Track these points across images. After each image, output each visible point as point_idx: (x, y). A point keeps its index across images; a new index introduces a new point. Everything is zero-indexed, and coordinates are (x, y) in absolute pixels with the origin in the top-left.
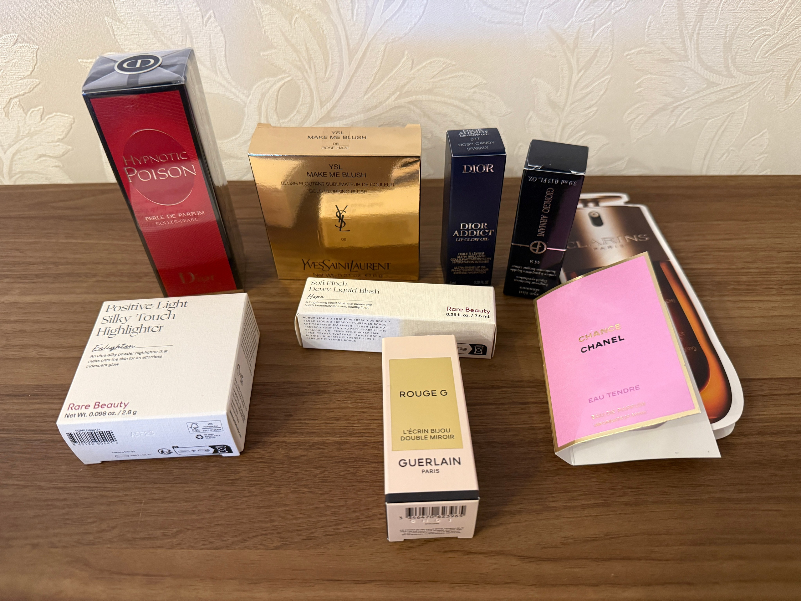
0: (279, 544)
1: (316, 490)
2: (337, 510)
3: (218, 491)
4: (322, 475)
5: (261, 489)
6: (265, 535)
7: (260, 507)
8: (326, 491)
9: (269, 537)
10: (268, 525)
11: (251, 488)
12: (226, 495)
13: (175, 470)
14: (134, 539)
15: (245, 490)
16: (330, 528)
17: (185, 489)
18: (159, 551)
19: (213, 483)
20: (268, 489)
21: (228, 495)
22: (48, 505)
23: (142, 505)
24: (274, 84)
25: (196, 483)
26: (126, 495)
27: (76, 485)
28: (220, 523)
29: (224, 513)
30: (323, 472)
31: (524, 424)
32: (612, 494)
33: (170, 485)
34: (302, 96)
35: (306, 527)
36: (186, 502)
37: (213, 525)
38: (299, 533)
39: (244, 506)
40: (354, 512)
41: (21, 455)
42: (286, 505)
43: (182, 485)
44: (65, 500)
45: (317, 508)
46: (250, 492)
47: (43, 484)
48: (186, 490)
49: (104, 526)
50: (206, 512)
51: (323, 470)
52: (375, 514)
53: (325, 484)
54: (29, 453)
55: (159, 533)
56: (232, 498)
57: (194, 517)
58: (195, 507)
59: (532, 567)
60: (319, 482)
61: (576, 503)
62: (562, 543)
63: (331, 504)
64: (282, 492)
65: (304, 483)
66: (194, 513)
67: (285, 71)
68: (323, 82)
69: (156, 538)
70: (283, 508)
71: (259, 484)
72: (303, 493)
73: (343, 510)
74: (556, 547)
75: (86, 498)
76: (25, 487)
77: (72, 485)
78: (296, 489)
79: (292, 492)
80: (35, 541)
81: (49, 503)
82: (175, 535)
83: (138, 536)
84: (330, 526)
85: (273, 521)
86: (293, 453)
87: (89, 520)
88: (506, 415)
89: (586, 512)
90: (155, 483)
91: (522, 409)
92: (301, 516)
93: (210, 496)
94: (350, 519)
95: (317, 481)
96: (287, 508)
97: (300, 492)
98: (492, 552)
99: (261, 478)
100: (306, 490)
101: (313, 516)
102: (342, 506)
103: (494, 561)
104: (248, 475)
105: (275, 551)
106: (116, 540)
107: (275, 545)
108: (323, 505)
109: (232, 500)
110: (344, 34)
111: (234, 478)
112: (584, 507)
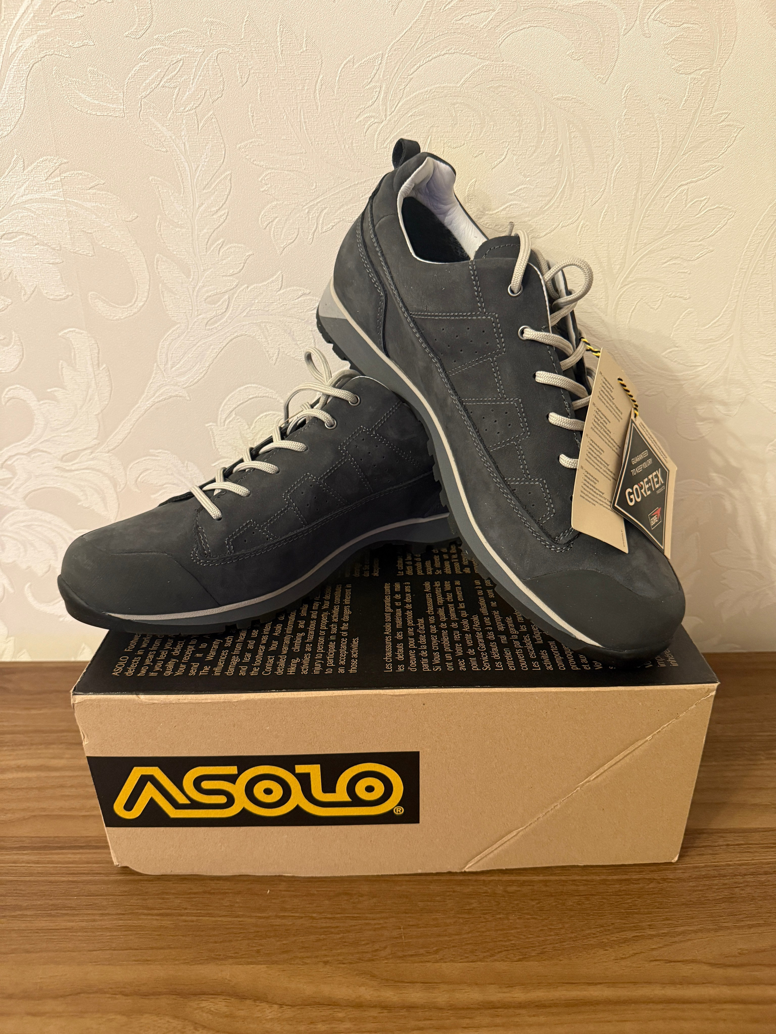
0: (521, 957)
1: (537, 917)
2: (558, 931)
5: (493, 916)
6: (508, 950)
7: (498, 930)
8: (545, 918)
9: (511, 952)
10: (507, 943)
11: (485, 916)
12: (466, 921)
13: (419, 903)
14: (405, 956)
15: (481, 917)
16: (557, 945)
18: (428, 965)
19: (453, 912)
20: (498, 916)
21: (469, 921)
22: (326, 932)
23: (402, 930)
25: (439, 912)
26: (386, 923)
27: (342, 915)
28: (468, 942)
29: (470, 935)
30: (537, 904)
32: (770, 916)
33: (419, 914)
35: (537, 944)
36: (437, 927)
37: (463, 944)
38: (534, 948)
39: (484, 930)
40: (572, 932)
41: (287, 892)
42: (516, 928)
43: (429, 914)
44: (337, 927)
45: (542, 930)
46: (485, 919)
47: (314, 915)
48: (433, 918)
49: (377, 946)
50: (455, 935)
51: (538, 901)
52: (589, 934)
53: (542, 912)
54: (293, 891)
55: (422, 951)
56: (472, 923)
57: (446, 938)
58: (445, 930)
59: (720, 972)
60: (537, 911)
61: (742, 924)
62: (740, 954)
63: (553, 927)
64: (510, 918)
65: (526, 911)
66: (445, 936)
69: (422, 955)
70: (515, 931)
71: (489, 913)
72: (528, 919)
73: (563, 931)
74: (735, 956)
75: (354, 926)
76: (302, 918)
77: (339, 916)
78: (521, 916)
79: (518, 918)
80: (325, 959)
81: (326, 930)
82: (436, 952)
83: (406, 954)
84: (557, 943)
85: (511, 940)
86: (510, 889)
87: (363, 943)
89: (752, 930)
90: (406, 913)
92: (532, 936)
93: (455, 922)
94: (571, 938)
96: (519, 931)
97: (525, 918)
98: (687, 961)
99: (490, 908)
100: (529, 916)
101: (540, 936)
102: (561, 928)
103: (690, 967)
104: (479, 906)
105: (519, 963)
106: (390, 956)
107: (517, 958)
108: (546, 928)
109: (472, 925)
112: (750, 927)
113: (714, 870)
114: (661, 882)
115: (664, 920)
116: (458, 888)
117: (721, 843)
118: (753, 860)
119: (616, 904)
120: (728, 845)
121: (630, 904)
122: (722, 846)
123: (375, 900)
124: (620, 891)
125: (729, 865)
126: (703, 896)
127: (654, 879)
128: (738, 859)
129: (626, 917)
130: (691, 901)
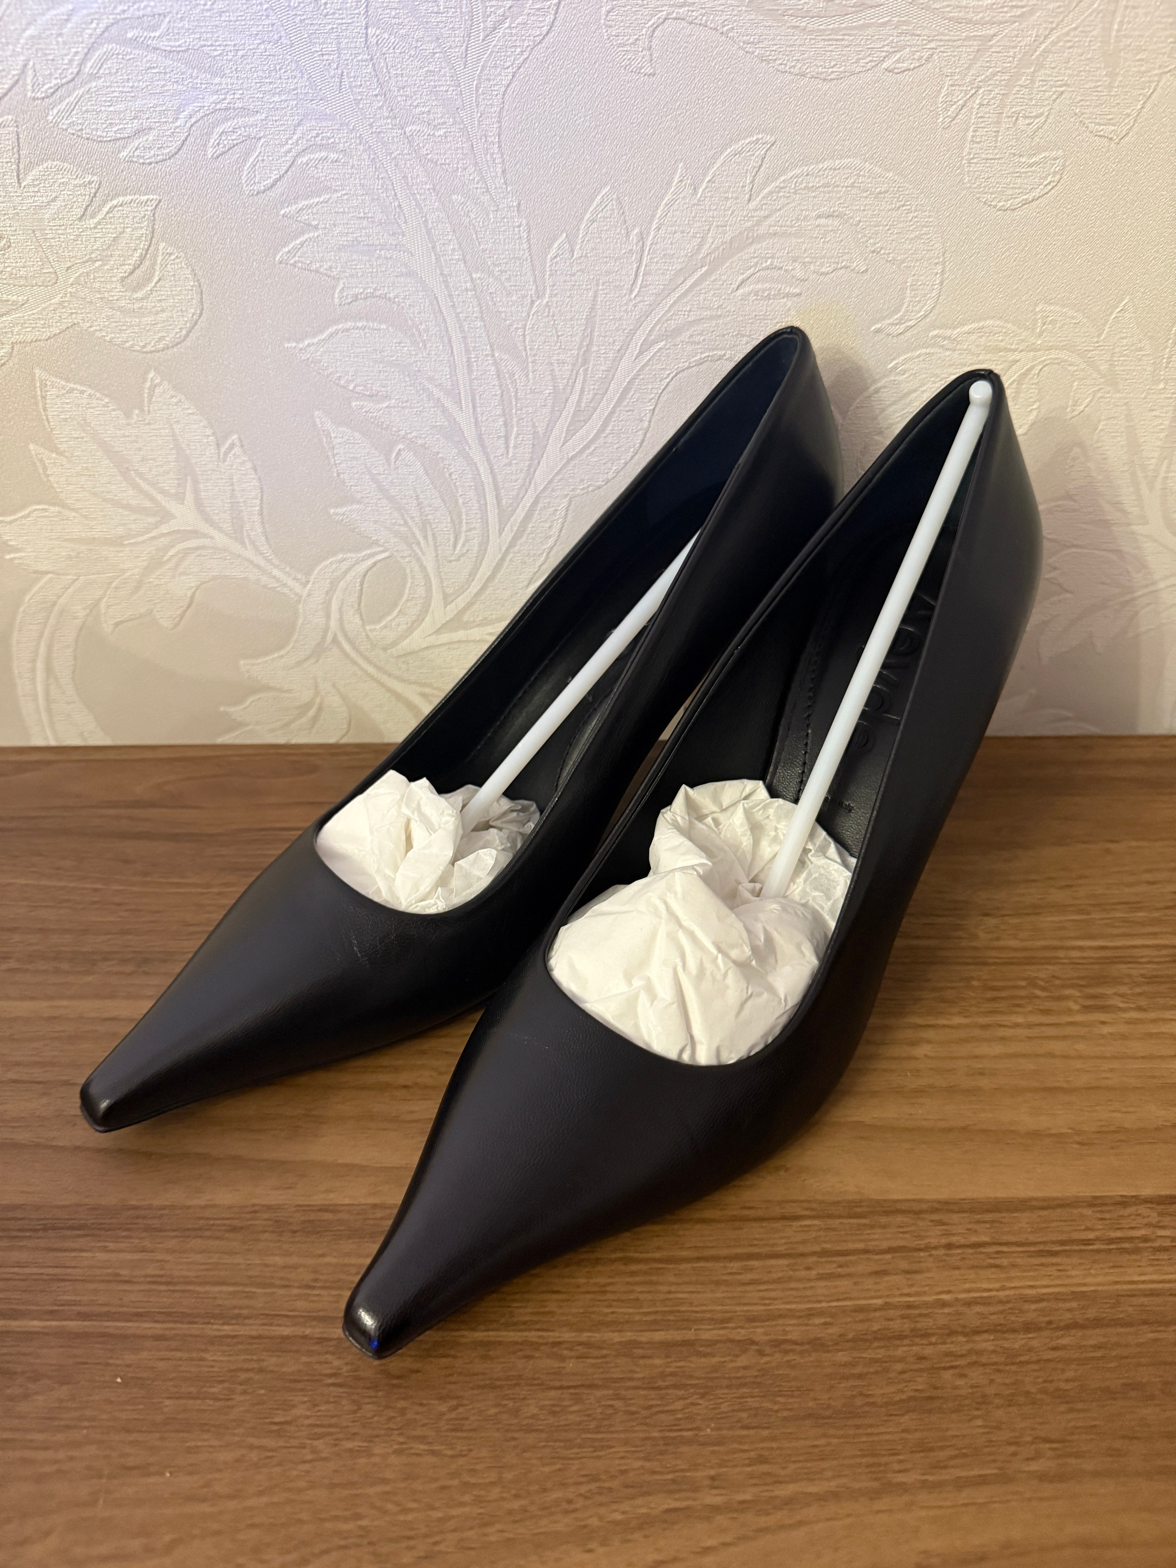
1: (443, 1447)
2: (482, 1493)
3: (251, 1447)
4: (453, 1415)
5: (336, 1445)
6: (345, 1547)
7: (335, 1486)
8: (461, 1451)
10: (350, 1526)
11: (316, 1443)
12: (269, 1457)
13: (167, 1402)
14: (88, 1559)
15: (304, 1448)
16: (470, 1534)
17: (188, 1444)
19: (241, 1430)
20: (349, 1445)
21: (273, 1457)
23: (104, 1481)
24: (357, 563)
25: (208, 1431)
26: (71, 1458)
28: (257, 1520)
29: (264, 1499)
31: (845, 1299)
32: (1014, 1454)
33: (158, 1435)
34: (409, 585)
35: (424, 1530)
36: (191, 1473)
37: (242, 1525)
38: (412, 1543)
39: (302, 1484)
40: (517, 1496)
42: (384, 1481)
43: (181, 1435)
45: (443, 1488)
46: (314, 1451)
48: (189, 1447)
49: (29, 1529)
50: (229, 1497)
51: (455, 1402)
52: (558, 1502)
53: (459, 1434)
55: (136, 1544)
56: (280, 1464)
57: (206, 1508)
58: (207, 1485)
60: (447, 1430)
61: (946, 1475)
63: (473, 1481)
64: (377, 1450)
65: (419, 1432)
66: (204, 1500)
67: (376, 543)
68: (450, 561)
69: (132, 1555)
70: (379, 1489)
71: (330, 1434)
72: (417, 1455)
73: (495, 1492)
78: (404, 1446)
79: (395, 1452)
82: (167, 1550)
83: (95, 1553)
84: (471, 1528)
85: (358, 1517)
88: (809, 1280)
90: (128, 1431)
91: (840, 1266)
92: (415, 1505)
93: (237, 1461)
94: (510, 1512)
95: (443, 1429)
96: (387, 1488)
97: (413, 1451)
99: (333, 1421)
100: (422, 1447)
101: (437, 1504)
102: (493, 1484)
104: (309, 1413)
108: (456, 1482)
109: (278, 1469)
110: (491, 480)
111: (282, 1420)
112: (960, 1484)
113: (903, 1317)
114: (768, 1350)
115: (752, 1462)
116: (272, 1362)
117: (934, 1241)
118: (1003, 1288)
119: (644, 1413)
120: (949, 1246)
121: (680, 1416)
122: (936, 1248)
123: (63, 1392)
124: (663, 1376)
125: (944, 1304)
126: (861, 1394)
127: (753, 1342)
128: (967, 1286)
129: (662, 1453)
130: (829, 1407)
